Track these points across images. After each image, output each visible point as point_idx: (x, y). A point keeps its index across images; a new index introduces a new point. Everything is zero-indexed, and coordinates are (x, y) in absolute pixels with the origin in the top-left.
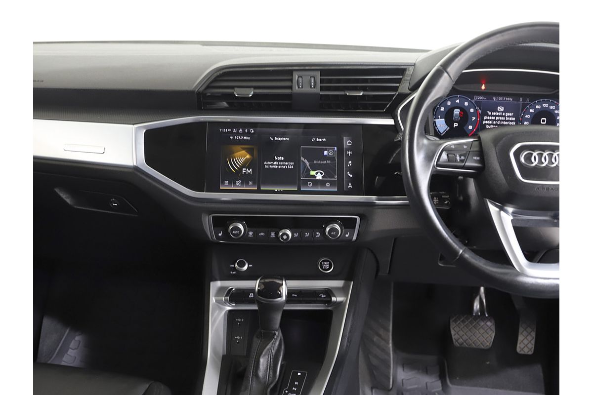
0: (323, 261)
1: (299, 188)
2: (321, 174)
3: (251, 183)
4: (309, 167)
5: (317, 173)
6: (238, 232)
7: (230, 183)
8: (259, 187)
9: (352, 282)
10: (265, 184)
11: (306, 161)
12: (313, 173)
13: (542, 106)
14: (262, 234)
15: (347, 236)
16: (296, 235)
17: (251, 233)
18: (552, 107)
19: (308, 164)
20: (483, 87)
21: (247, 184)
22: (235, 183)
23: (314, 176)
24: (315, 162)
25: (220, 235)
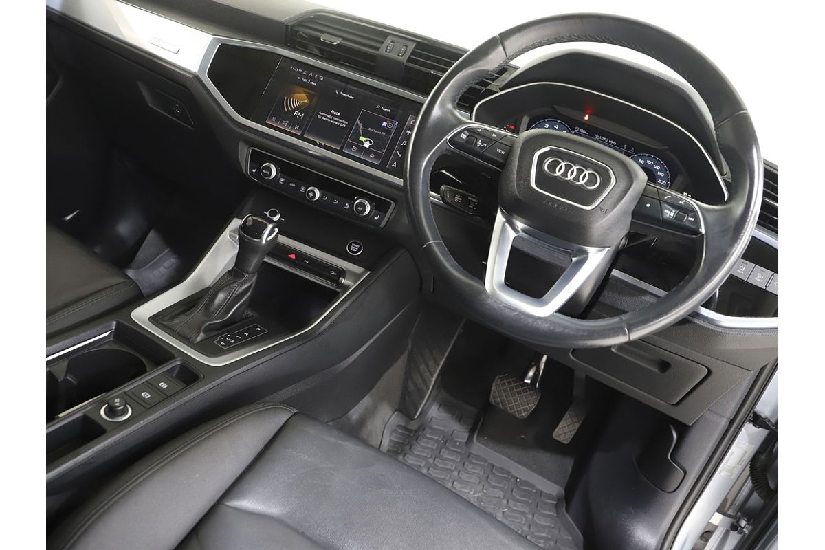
0: (354, 243)
1: (342, 148)
2: (371, 143)
3: (297, 127)
4: (361, 132)
5: (367, 140)
6: (268, 173)
7: (277, 121)
8: (303, 134)
9: (369, 272)
10: (310, 132)
11: (361, 126)
12: (362, 139)
13: (646, 162)
14: (293, 185)
15: (376, 218)
16: (325, 198)
17: (282, 180)
18: (656, 167)
19: (361, 128)
20: (586, 118)
21: (293, 127)
22: (281, 122)
23: (362, 143)
24: (369, 129)
25: (254, 171)
